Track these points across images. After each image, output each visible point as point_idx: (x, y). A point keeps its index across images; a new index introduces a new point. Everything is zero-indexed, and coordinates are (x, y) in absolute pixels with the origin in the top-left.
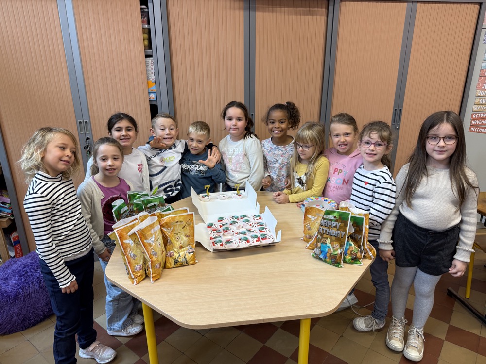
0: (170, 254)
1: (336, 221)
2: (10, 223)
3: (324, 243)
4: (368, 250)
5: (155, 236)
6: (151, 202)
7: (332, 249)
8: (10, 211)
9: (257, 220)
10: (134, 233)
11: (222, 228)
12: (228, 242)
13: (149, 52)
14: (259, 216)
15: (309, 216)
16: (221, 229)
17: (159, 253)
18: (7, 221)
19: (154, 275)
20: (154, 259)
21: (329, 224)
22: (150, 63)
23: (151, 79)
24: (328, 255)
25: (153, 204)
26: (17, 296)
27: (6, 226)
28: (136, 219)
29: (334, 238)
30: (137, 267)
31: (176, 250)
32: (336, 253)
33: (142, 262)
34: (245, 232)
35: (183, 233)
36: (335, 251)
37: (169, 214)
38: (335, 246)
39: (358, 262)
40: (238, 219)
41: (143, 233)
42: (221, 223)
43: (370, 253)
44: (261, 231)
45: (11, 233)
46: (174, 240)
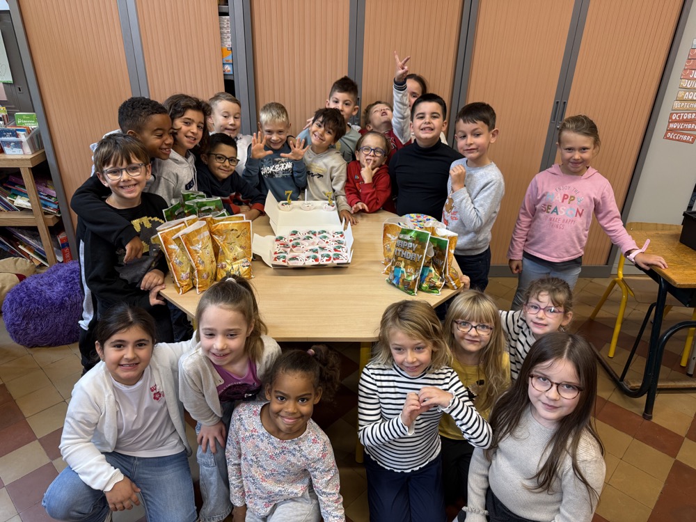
0: (222, 265)
1: (413, 242)
2: (56, 221)
3: (398, 267)
4: (451, 280)
5: (203, 243)
6: (205, 205)
7: (405, 273)
8: (56, 206)
9: (338, 237)
10: (179, 237)
11: (292, 242)
12: (294, 258)
13: (224, 8)
14: (341, 233)
15: (389, 235)
16: (290, 244)
17: (207, 261)
18: (52, 218)
19: (200, 286)
20: (201, 268)
21: (404, 245)
22: (225, 23)
23: (227, 46)
24: (401, 280)
25: (207, 208)
26: (62, 305)
27: (52, 224)
28: (183, 222)
29: (409, 262)
30: (183, 275)
31: (228, 261)
32: (409, 279)
33: (188, 271)
34: (317, 250)
35: (237, 243)
36: (408, 276)
37: (222, 220)
38: (408, 271)
39: (435, 291)
40: (315, 235)
41: (188, 239)
42: (292, 238)
43: (452, 282)
44: (335, 250)
45: (59, 233)
46: (227, 251)
